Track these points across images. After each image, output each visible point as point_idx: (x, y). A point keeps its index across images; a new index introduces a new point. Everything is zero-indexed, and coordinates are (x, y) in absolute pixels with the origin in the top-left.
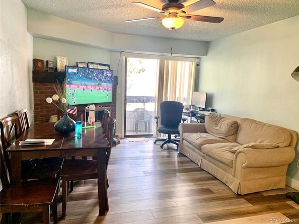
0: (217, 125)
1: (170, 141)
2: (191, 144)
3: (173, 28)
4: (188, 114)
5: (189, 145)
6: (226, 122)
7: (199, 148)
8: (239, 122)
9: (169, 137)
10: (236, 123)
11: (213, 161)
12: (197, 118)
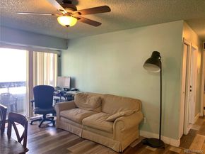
0: (85, 101)
1: (45, 119)
2: (70, 119)
3: (68, 26)
4: (58, 95)
5: (68, 121)
6: (93, 98)
7: (80, 122)
8: (102, 97)
9: (44, 117)
10: (100, 98)
11: (93, 130)
12: (65, 97)
